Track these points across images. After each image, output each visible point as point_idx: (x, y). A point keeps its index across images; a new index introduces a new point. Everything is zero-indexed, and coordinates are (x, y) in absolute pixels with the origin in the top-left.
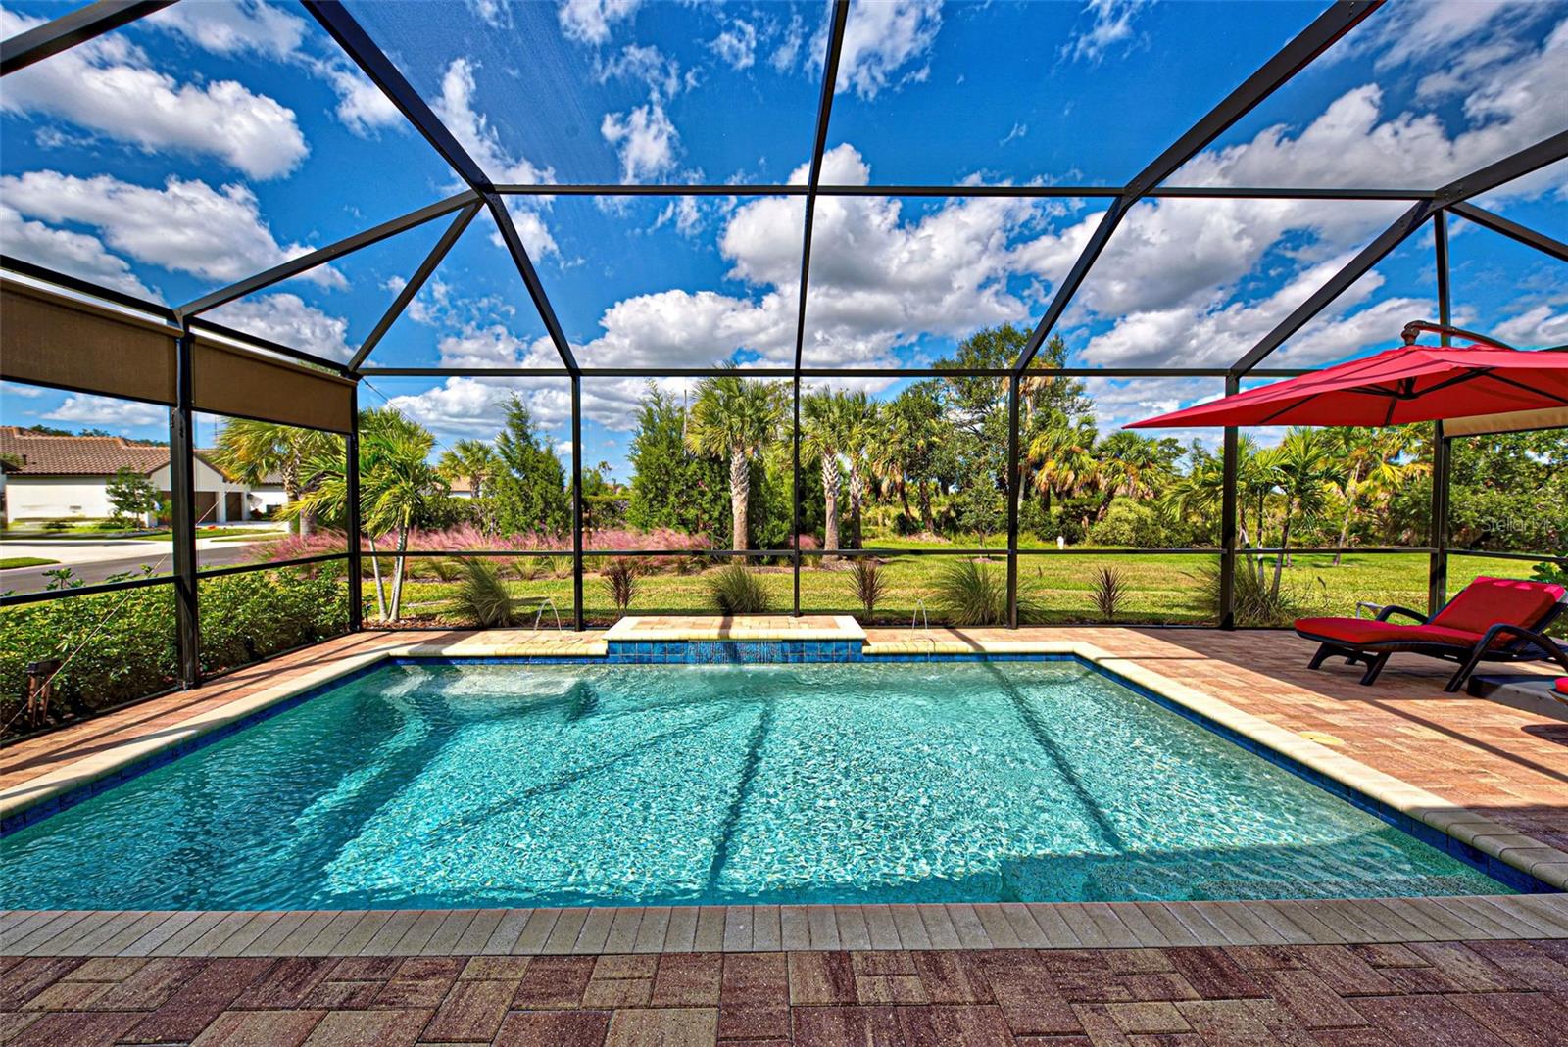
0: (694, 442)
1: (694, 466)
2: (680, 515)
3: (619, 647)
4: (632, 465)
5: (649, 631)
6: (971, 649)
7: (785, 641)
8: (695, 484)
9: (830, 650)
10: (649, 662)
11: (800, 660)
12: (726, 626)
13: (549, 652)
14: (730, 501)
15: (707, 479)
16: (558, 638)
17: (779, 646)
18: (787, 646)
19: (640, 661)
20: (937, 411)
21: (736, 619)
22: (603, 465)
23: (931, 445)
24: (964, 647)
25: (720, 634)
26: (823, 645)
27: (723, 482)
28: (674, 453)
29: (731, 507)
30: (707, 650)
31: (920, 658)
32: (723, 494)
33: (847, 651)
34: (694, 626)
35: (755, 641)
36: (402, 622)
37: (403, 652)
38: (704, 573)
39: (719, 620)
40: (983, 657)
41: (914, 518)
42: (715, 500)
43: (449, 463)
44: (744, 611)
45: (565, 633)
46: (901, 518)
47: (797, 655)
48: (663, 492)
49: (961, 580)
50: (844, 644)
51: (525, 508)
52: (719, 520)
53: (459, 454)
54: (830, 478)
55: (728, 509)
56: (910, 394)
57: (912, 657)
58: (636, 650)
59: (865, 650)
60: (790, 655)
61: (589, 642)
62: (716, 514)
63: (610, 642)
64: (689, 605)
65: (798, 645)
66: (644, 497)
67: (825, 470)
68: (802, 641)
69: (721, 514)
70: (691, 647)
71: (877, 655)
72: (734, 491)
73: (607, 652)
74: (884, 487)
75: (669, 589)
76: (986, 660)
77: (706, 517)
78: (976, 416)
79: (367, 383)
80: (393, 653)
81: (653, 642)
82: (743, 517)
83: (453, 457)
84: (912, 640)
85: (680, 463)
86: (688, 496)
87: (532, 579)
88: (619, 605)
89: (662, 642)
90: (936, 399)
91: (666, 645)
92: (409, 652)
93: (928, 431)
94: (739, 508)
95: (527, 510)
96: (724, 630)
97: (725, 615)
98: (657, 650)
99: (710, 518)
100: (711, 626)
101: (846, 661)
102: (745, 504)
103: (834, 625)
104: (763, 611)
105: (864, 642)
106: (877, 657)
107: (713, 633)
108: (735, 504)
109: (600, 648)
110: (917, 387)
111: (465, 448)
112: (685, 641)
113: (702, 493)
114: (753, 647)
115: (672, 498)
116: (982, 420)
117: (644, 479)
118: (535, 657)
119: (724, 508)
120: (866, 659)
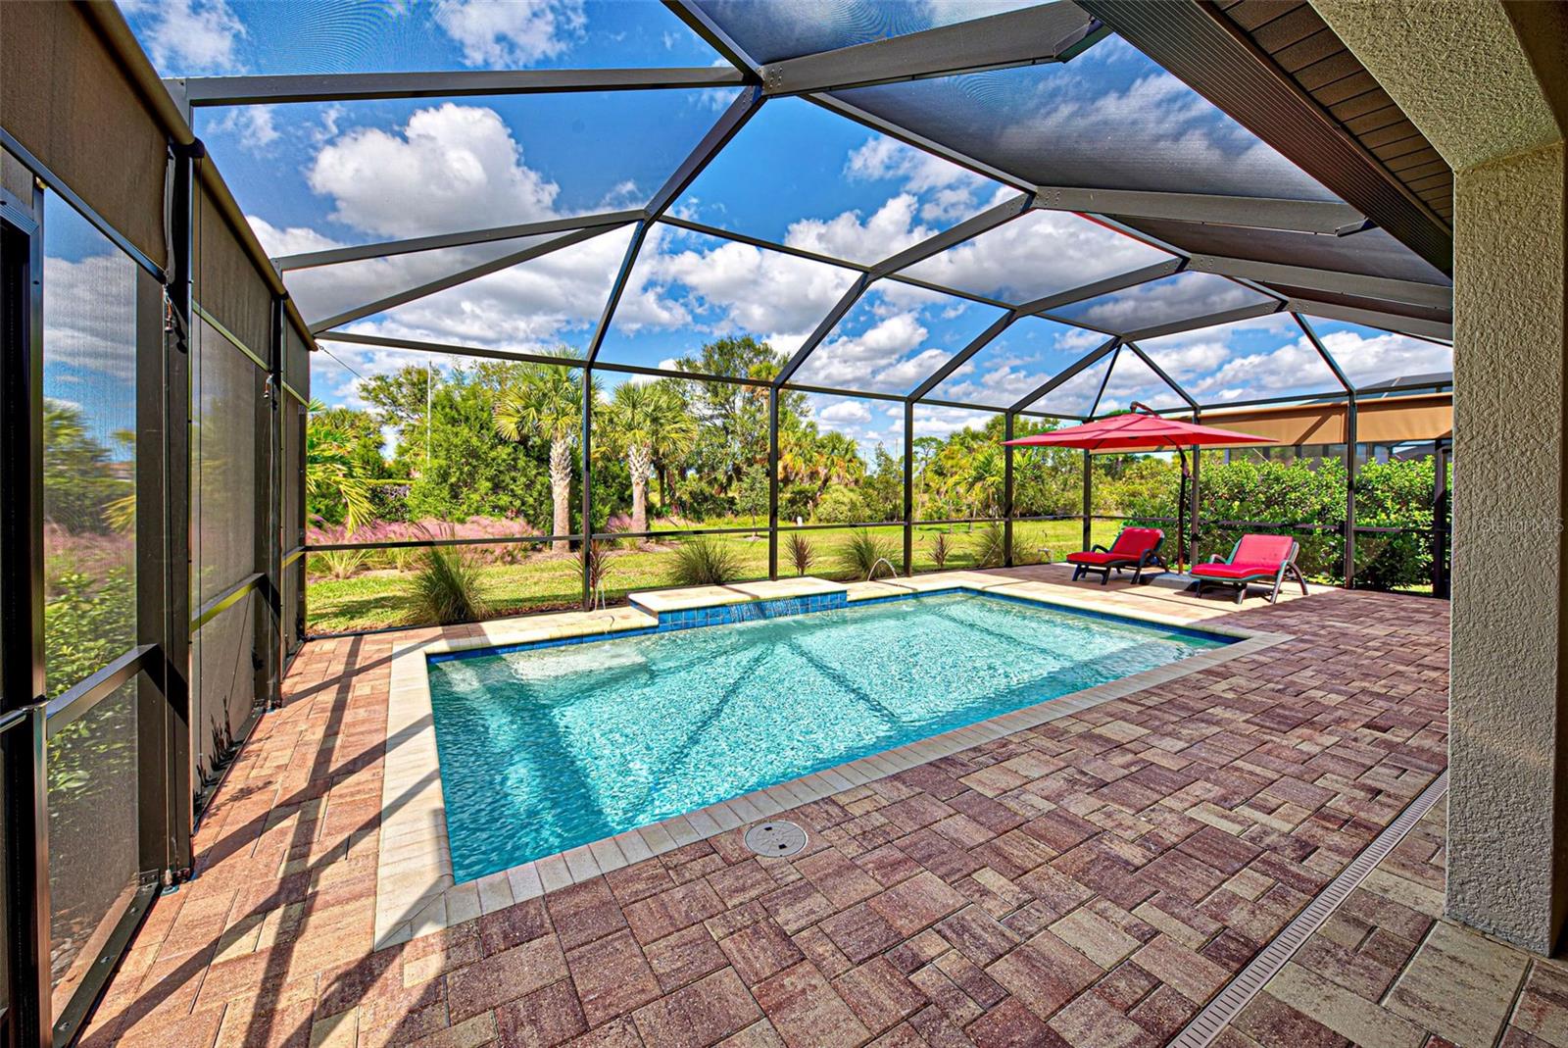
6: (910, 591)
7: (796, 597)
9: (827, 601)
10: (694, 627)
11: (807, 611)
12: (740, 592)
14: (549, 489)
17: (793, 602)
18: (798, 601)
19: (687, 627)
24: (905, 590)
26: (822, 597)
31: (882, 600)
33: (838, 601)
34: (713, 594)
35: (777, 600)
37: (440, 647)
40: (915, 595)
47: (804, 607)
50: (835, 596)
54: (638, 465)
57: (877, 599)
58: (682, 618)
59: (850, 598)
60: (800, 608)
63: (661, 613)
65: (805, 600)
67: (633, 458)
68: (808, 596)
70: (728, 610)
71: (861, 600)
72: (556, 476)
73: (660, 622)
76: (917, 597)
80: (428, 649)
81: (698, 609)
82: (566, 503)
91: (708, 611)
92: (450, 647)
94: (562, 493)
96: (748, 594)
98: (699, 617)
100: (729, 593)
101: (836, 607)
102: (568, 490)
105: (846, 592)
106: (855, 602)
108: (557, 489)
109: (650, 620)
114: (774, 605)
116: (725, 416)
120: (851, 604)
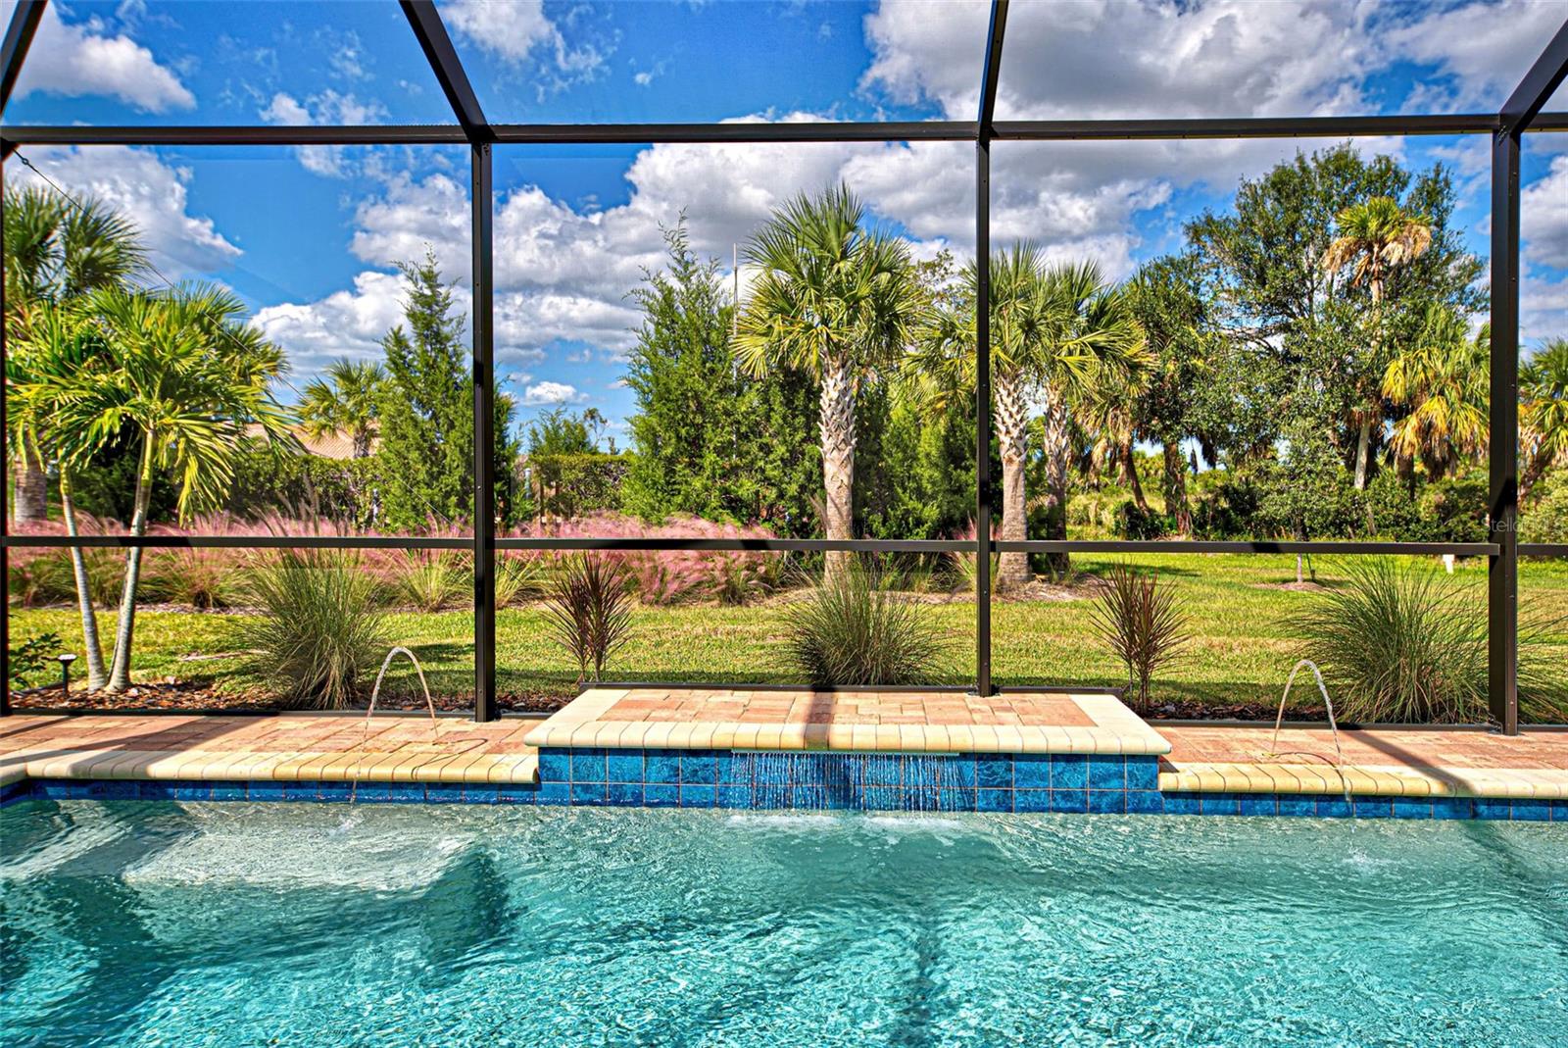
0: (752, 351)
1: (752, 398)
2: (726, 491)
3: (566, 764)
4: (633, 395)
5: (641, 725)
6: (1436, 788)
7: (965, 755)
8: (755, 431)
9: (1078, 779)
11: (1005, 805)
12: (819, 716)
13: (403, 772)
14: (821, 463)
15: (777, 419)
16: (431, 736)
17: (950, 769)
18: (971, 768)
20: (1198, 312)
21: (844, 699)
22: (592, 414)
23: (1188, 375)
24: (1414, 781)
25: (805, 737)
26: (1061, 766)
27: (808, 428)
28: (712, 371)
29: (822, 475)
30: (775, 775)
31: (1304, 805)
32: (808, 447)
33: (1122, 784)
34: (744, 714)
36: (133, 692)
37: (60, 767)
38: (773, 602)
39: (804, 699)
40: (1465, 806)
41: (1150, 511)
42: (792, 460)
43: (314, 403)
44: (860, 680)
45: (450, 724)
46: (1129, 508)
47: (996, 792)
48: (695, 445)
49: (1354, 615)
50: (1112, 767)
51: (429, 473)
52: (798, 500)
53: (336, 389)
54: (1010, 422)
55: (815, 481)
56: (1147, 282)
57: (1286, 801)
58: (603, 773)
59: (1166, 781)
60: (979, 790)
61: (499, 749)
62: (793, 489)
63: (544, 750)
64: (737, 664)
65: (999, 766)
66: (654, 455)
67: (1001, 409)
68: (1009, 756)
69: (803, 489)
70: (737, 766)
71: (1196, 795)
72: (828, 443)
73: (537, 775)
74: (1097, 452)
75: (700, 630)
76: (1476, 815)
77: (772, 494)
78: (1270, 322)
79: (25, 162)
80: (35, 768)
81: (649, 752)
82: (845, 494)
83: (323, 393)
84: (1274, 758)
85: (723, 391)
86: (740, 455)
87: (437, 609)
88: (583, 663)
89: (667, 752)
90: (1196, 290)
91: (678, 761)
92: (75, 768)
93: (1181, 347)
94: (837, 476)
95: (434, 477)
96: (816, 727)
97: (816, 689)
98: (655, 770)
99: (781, 495)
100: (785, 716)
101: (1119, 808)
102: (849, 470)
103: (1082, 719)
104: (905, 679)
105: (1156, 761)
106: (1194, 800)
107: (792, 734)
108: (830, 468)
109: (522, 767)
110: (1159, 268)
111: (346, 375)
112: (724, 752)
113: (766, 449)
114: (891, 770)
115: (710, 457)
116: (1285, 328)
117: (654, 421)
118: (367, 784)
119: (809, 475)
120: (1168, 804)
